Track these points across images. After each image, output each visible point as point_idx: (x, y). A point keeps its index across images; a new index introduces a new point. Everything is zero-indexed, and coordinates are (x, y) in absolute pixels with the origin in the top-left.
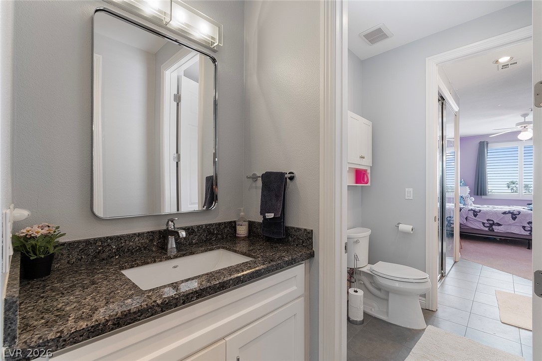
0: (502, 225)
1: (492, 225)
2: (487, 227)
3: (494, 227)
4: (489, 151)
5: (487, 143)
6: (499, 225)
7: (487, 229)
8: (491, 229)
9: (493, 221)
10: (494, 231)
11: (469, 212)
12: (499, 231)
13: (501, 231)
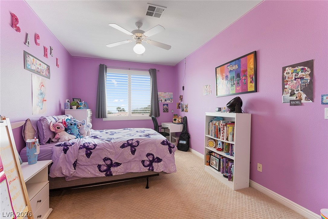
0: (121, 164)
1: (109, 167)
2: (104, 171)
3: (112, 169)
4: (107, 77)
5: (106, 67)
6: (118, 164)
7: (103, 175)
8: (108, 173)
9: (111, 160)
10: (112, 175)
11: (81, 151)
12: (118, 174)
13: (120, 174)
